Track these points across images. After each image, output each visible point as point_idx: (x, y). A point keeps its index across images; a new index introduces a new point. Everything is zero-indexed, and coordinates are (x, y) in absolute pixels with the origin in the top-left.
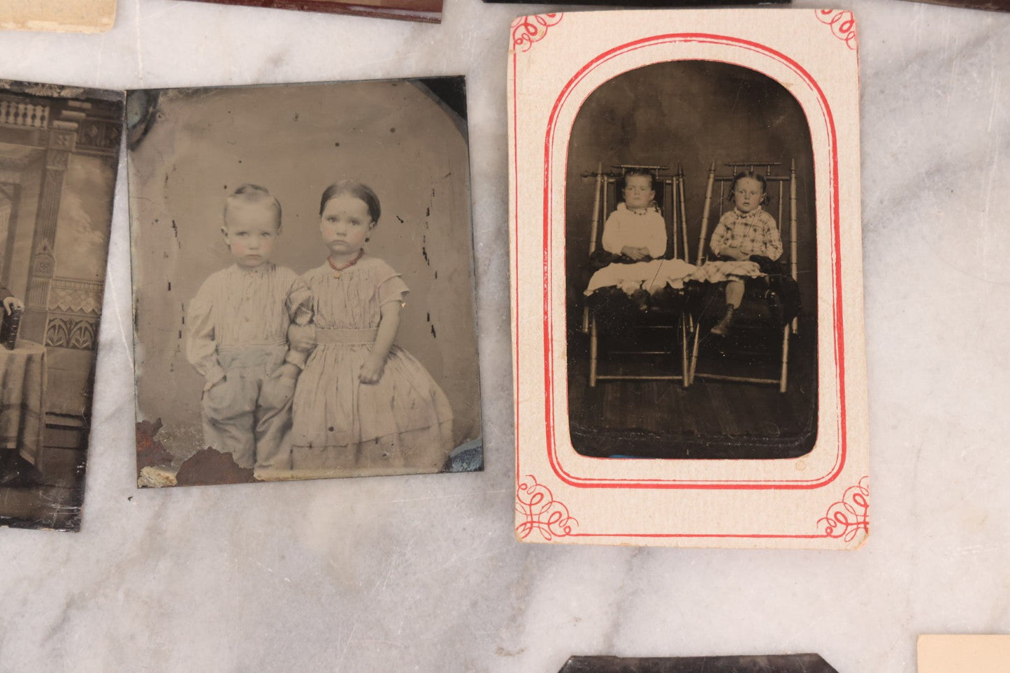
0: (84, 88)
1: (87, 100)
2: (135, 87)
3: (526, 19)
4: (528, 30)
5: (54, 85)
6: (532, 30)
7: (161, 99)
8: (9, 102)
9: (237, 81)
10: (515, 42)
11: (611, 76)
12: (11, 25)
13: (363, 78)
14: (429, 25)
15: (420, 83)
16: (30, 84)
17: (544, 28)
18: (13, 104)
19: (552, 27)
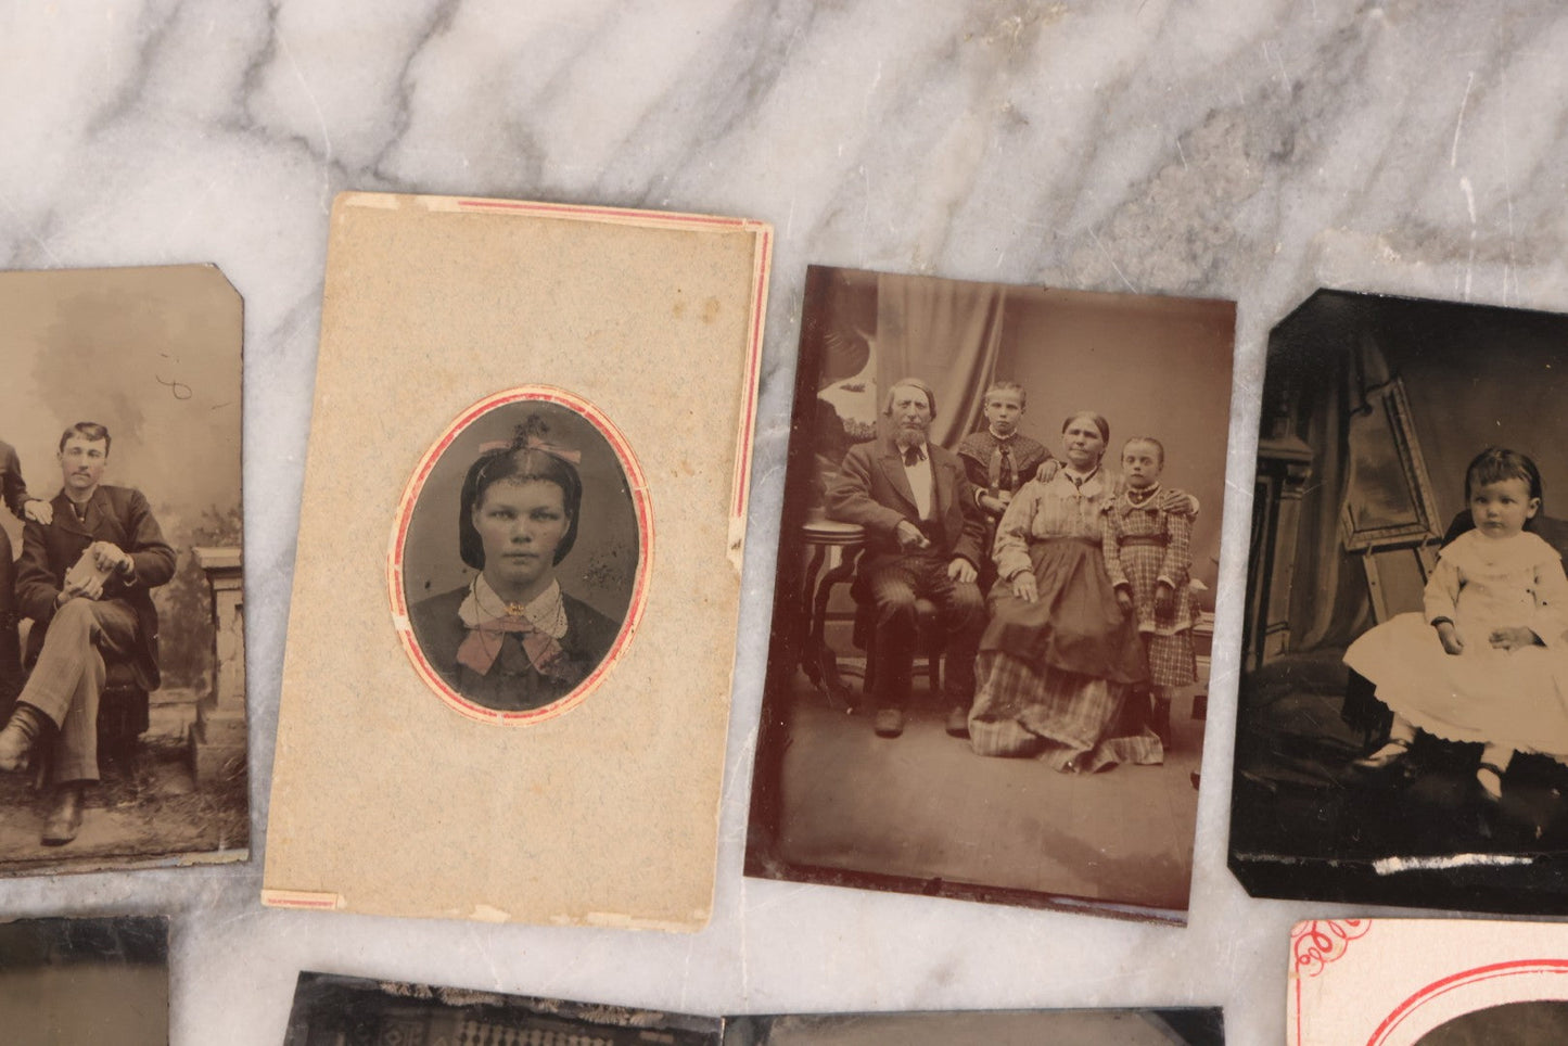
0: (664, 1013)
1: (668, 1031)
2: (737, 1011)
3: (1315, 926)
4: (1317, 943)
5: (621, 1007)
6: (1324, 943)
7: (774, 1031)
8: (556, 1033)
9: (884, 1005)
10: (1299, 960)
11: (1445, 1019)
12: (563, 920)
13: (1070, 1006)
14: (1169, 928)
15: (1155, 1018)
16: (587, 1007)
17: (1343, 942)
18: (562, 1036)
19: (1355, 941)
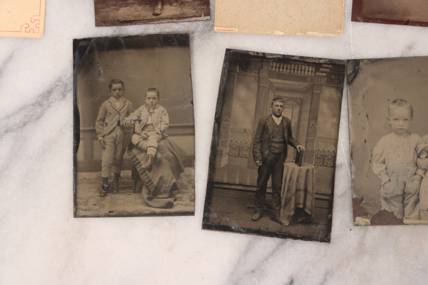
0: (329, 59)
1: (330, 64)
2: (350, 58)
5: (317, 58)
7: (361, 64)
8: (298, 65)
9: (393, 56)
12: (300, 34)
16: (307, 58)
18: (300, 66)
